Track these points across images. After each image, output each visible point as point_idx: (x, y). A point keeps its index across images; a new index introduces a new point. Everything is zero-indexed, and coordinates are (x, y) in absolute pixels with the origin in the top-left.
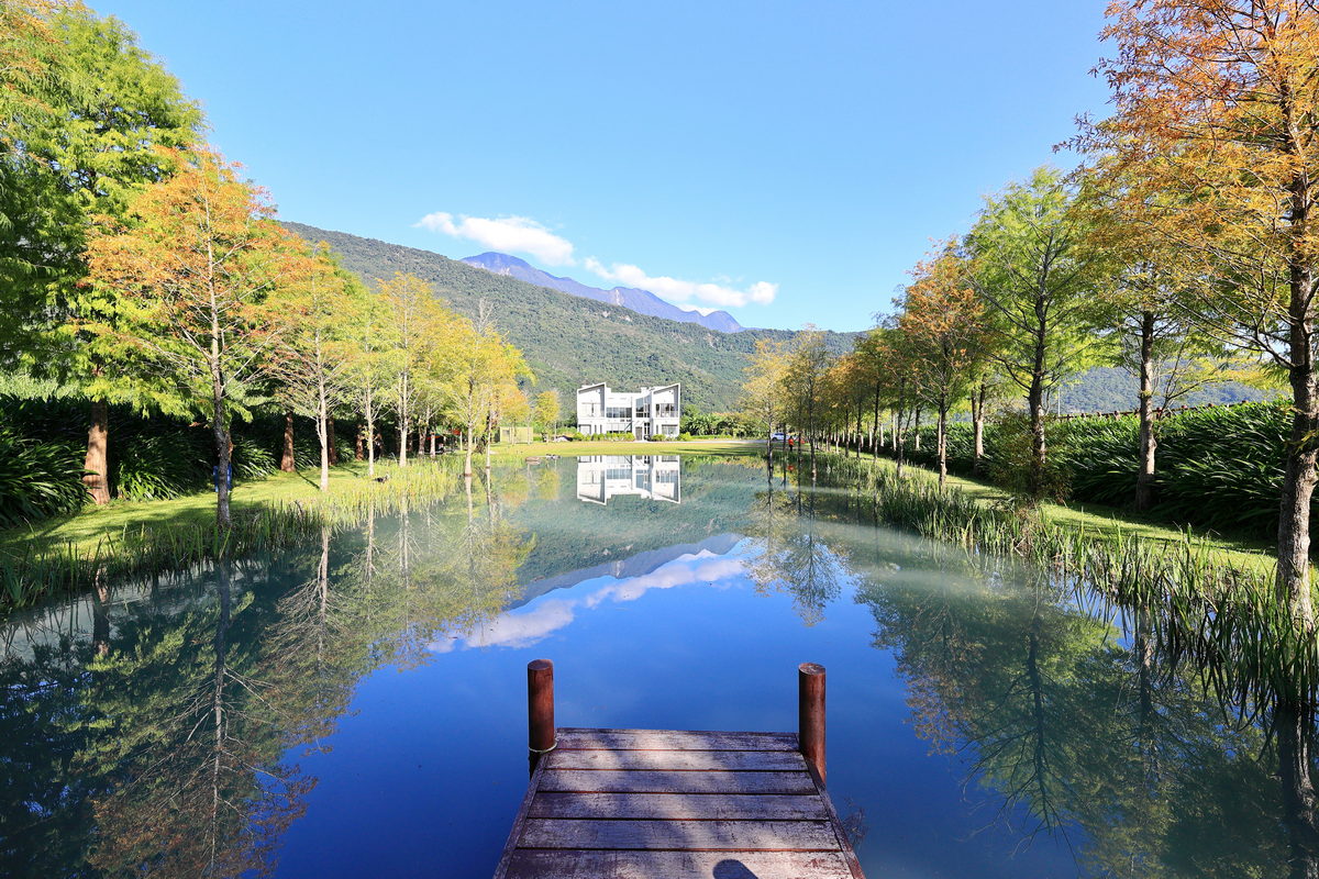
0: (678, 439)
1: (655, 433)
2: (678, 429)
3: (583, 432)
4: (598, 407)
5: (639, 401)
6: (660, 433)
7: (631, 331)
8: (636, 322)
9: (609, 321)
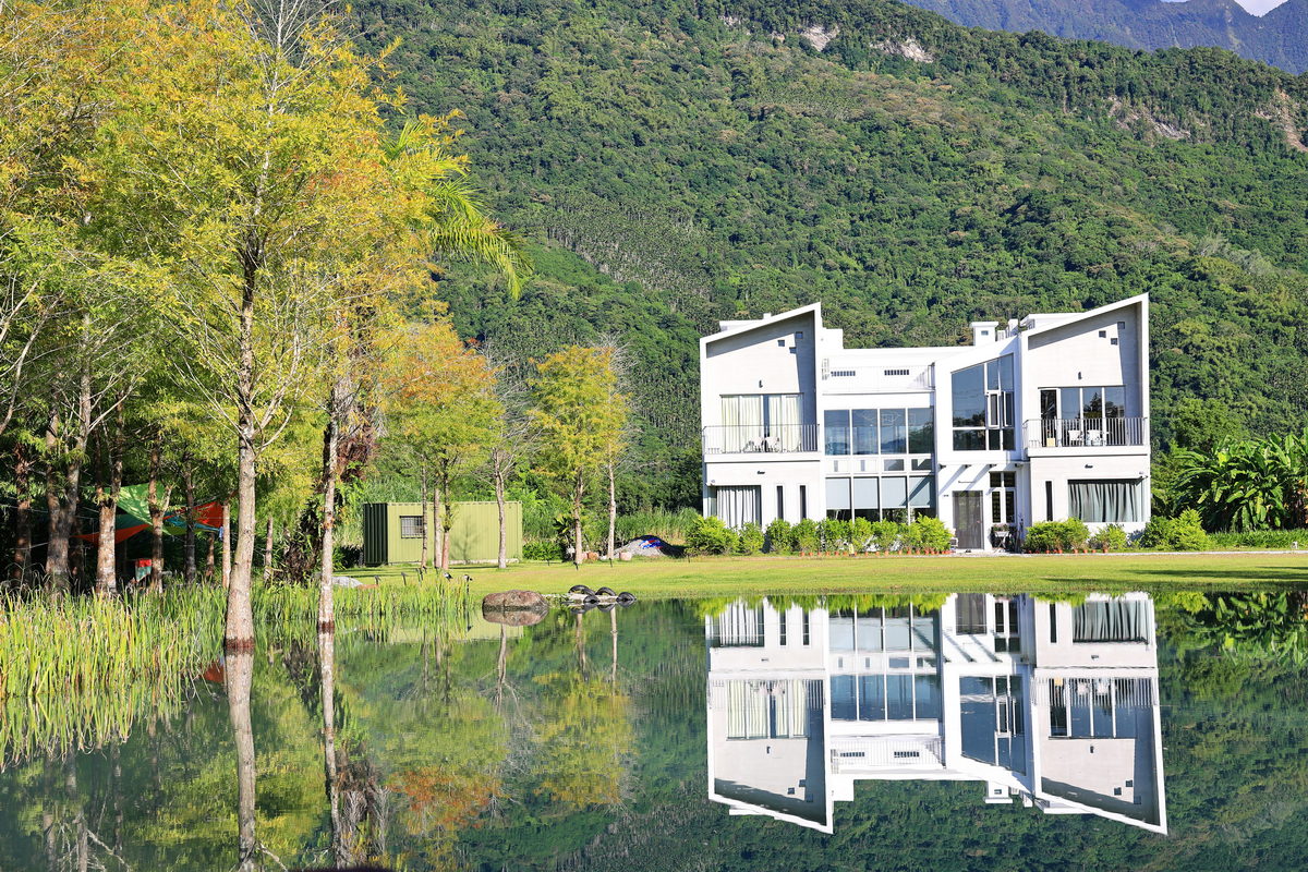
0: (1146, 540)
1: (1039, 516)
2: (1144, 496)
3: (728, 516)
4: (788, 413)
5: (964, 381)
6: (1062, 514)
7: (927, 104)
8: (949, 63)
9: (832, 64)
